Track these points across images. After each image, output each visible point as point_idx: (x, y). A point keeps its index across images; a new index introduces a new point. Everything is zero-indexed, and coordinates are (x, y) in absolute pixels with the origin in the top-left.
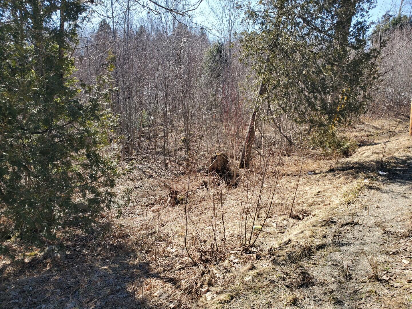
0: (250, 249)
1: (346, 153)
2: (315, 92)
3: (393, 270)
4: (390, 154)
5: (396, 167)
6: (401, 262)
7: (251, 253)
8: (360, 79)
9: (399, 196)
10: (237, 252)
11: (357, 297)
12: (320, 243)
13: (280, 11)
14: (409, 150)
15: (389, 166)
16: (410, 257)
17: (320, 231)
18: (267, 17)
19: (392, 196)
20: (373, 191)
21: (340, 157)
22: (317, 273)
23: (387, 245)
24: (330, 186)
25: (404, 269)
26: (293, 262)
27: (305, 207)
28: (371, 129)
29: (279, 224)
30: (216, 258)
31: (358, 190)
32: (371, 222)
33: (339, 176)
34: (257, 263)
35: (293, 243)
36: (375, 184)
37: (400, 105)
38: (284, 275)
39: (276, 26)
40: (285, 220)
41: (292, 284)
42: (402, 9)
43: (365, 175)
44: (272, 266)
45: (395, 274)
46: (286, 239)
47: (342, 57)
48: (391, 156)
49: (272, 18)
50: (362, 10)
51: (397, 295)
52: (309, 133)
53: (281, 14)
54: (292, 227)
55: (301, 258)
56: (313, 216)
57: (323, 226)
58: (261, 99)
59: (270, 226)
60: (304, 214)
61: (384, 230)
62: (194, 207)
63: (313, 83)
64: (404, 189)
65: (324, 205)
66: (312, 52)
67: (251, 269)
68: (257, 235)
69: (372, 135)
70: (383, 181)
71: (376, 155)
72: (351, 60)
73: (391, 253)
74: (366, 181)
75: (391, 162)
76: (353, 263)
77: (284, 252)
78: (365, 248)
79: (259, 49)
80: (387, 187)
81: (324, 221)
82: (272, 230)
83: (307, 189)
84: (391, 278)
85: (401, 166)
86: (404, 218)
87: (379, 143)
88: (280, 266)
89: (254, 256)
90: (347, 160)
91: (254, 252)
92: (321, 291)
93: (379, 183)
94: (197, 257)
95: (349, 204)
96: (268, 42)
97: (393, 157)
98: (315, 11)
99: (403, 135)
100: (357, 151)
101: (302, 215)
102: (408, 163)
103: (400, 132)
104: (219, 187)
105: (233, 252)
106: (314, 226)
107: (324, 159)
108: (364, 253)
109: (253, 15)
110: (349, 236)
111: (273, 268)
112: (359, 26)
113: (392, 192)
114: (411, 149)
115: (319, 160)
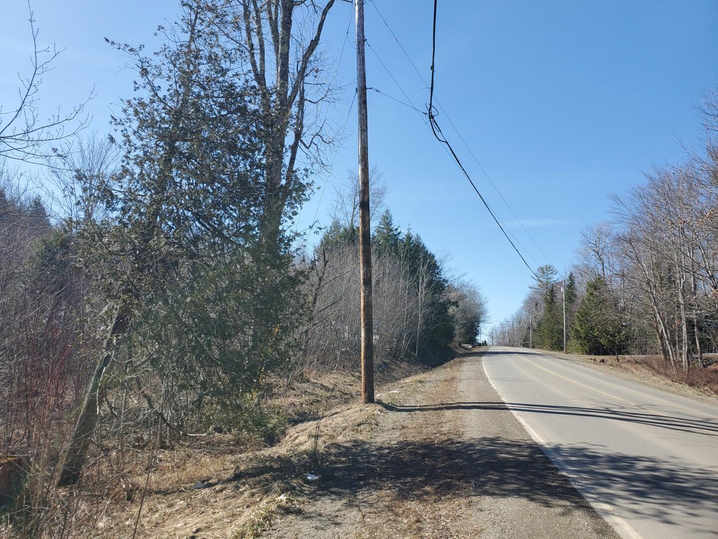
1: (272, 439)
4: (333, 438)
5: (336, 463)
9: (327, 523)
14: (359, 429)
15: (327, 461)
19: (318, 524)
20: (291, 517)
21: (260, 445)
24: (222, 514)
28: (318, 391)
31: (264, 519)
33: (244, 488)
36: (296, 504)
42: (354, 219)
43: (283, 485)
48: (333, 441)
64: (337, 508)
69: (318, 401)
70: (310, 494)
71: (313, 440)
74: (282, 497)
75: (330, 454)
80: (313, 506)
85: (344, 459)
90: (267, 452)
93: (302, 499)
97: (334, 443)
100: (288, 434)
102: (353, 454)
107: (232, 453)
113: (320, 515)
114: (362, 426)
115: (223, 453)
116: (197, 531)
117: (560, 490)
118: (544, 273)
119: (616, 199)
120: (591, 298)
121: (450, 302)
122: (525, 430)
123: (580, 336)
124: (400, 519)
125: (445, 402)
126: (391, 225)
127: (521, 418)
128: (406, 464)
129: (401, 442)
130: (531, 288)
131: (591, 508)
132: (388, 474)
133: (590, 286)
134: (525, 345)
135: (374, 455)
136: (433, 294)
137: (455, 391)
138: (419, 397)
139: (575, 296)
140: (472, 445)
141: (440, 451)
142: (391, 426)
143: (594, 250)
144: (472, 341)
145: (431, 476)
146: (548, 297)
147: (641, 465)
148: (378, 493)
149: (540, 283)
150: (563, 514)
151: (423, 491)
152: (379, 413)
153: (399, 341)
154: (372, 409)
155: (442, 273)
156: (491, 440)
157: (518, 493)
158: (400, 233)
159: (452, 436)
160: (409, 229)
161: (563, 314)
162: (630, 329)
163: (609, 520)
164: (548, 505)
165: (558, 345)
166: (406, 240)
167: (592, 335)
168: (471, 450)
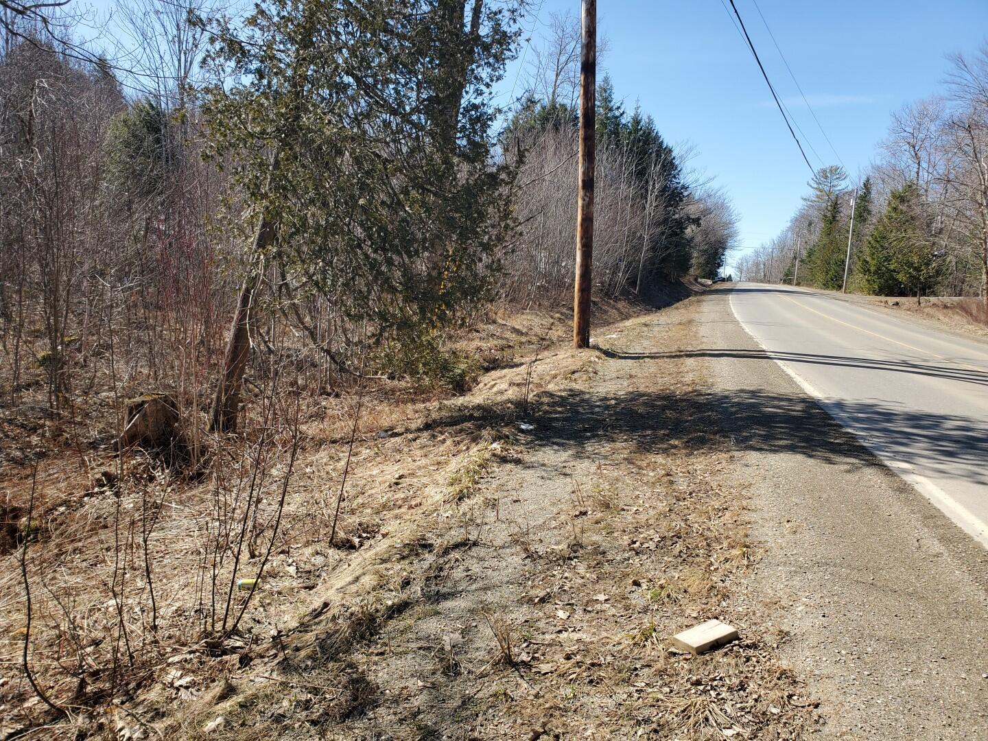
0: (226, 643)
1: (461, 387)
2: (388, 250)
3: (541, 636)
4: (541, 386)
5: (551, 413)
6: (555, 617)
7: (226, 654)
8: (480, 227)
9: (554, 473)
10: (188, 657)
11: (469, 712)
12: (396, 600)
13: (301, 52)
14: (573, 377)
15: (539, 411)
16: (570, 602)
17: (397, 570)
18: (270, 59)
19: (544, 474)
20: (509, 466)
21: (447, 394)
22: (385, 676)
23: (530, 583)
24: (424, 461)
25: (560, 632)
26: (332, 658)
27: (367, 517)
28: (508, 335)
29: (303, 565)
30: (127, 684)
31: (479, 466)
32: (501, 535)
33: (443, 437)
34: (240, 678)
35: (334, 611)
36: (513, 453)
37: (559, 286)
38: (309, 696)
39: (294, 86)
40: (318, 554)
41: (327, 714)
42: (557, 91)
43: (493, 432)
44: (279, 678)
45: (543, 645)
46: (317, 603)
47: (443, 176)
48: (543, 390)
49: (282, 66)
50: (478, 79)
51: (546, 691)
52: (378, 343)
53: (304, 59)
54: (334, 569)
55: (352, 644)
56: (384, 536)
57: (403, 558)
58: (262, 257)
59: (281, 574)
60: (364, 535)
61: (526, 550)
62: (70, 548)
63: (382, 228)
64: (563, 459)
65: (409, 508)
66: (379, 156)
67: (223, 697)
68: (245, 603)
69: (510, 346)
70: (527, 444)
71: (515, 388)
72: (460, 184)
73: (536, 600)
74: (495, 445)
75: (542, 403)
76: (463, 637)
77: (310, 637)
78: (490, 597)
79: (252, 135)
80: (534, 456)
81: (405, 546)
82: (286, 584)
83: (374, 473)
84: (536, 655)
85: (560, 409)
86: (563, 521)
87: (522, 364)
88: (300, 674)
89: (235, 658)
90: (460, 401)
91: (234, 650)
92: (393, 717)
93: (519, 449)
94: (69, 690)
95: (460, 499)
96: (273, 121)
97: (545, 392)
98: (380, 66)
99: (565, 346)
100: (481, 382)
101: (360, 537)
102: (571, 404)
103: (560, 339)
104: (152, 485)
105: (176, 659)
106: (383, 561)
107: (413, 401)
108: (486, 609)
109: (234, 48)
110: (458, 573)
111: (281, 684)
112: (473, 113)
113: (544, 465)
114: (576, 375)
115: (405, 402)
116: (400, 477)
117: (846, 447)
118: (826, 177)
119: (960, 61)
120: (893, 214)
121: (688, 218)
122: (796, 383)
123: (869, 270)
124: (644, 472)
125: (682, 349)
126: (610, 101)
127: (790, 369)
128: (641, 416)
129: (632, 393)
130: (805, 200)
131: (885, 466)
132: (621, 426)
133: (894, 196)
134: (787, 281)
135: (598, 406)
136: (666, 207)
137: (695, 336)
138: (646, 343)
139: (869, 213)
140: (726, 397)
141: (684, 404)
142: (614, 375)
143: (909, 143)
144: (712, 275)
145: (677, 429)
146: (829, 214)
147: (949, 424)
148: (612, 445)
149: (819, 193)
150: (848, 471)
151: (670, 444)
152: (597, 360)
153: (614, 273)
154: (586, 354)
155: (681, 176)
156: (752, 392)
157: (792, 449)
158: (624, 113)
159: (698, 388)
160: (638, 108)
161: (848, 238)
162: (944, 261)
163: (908, 478)
164: (830, 462)
165: (835, 281)
166: (632, 126)
167: (886, 268)
168: (725, 403)
